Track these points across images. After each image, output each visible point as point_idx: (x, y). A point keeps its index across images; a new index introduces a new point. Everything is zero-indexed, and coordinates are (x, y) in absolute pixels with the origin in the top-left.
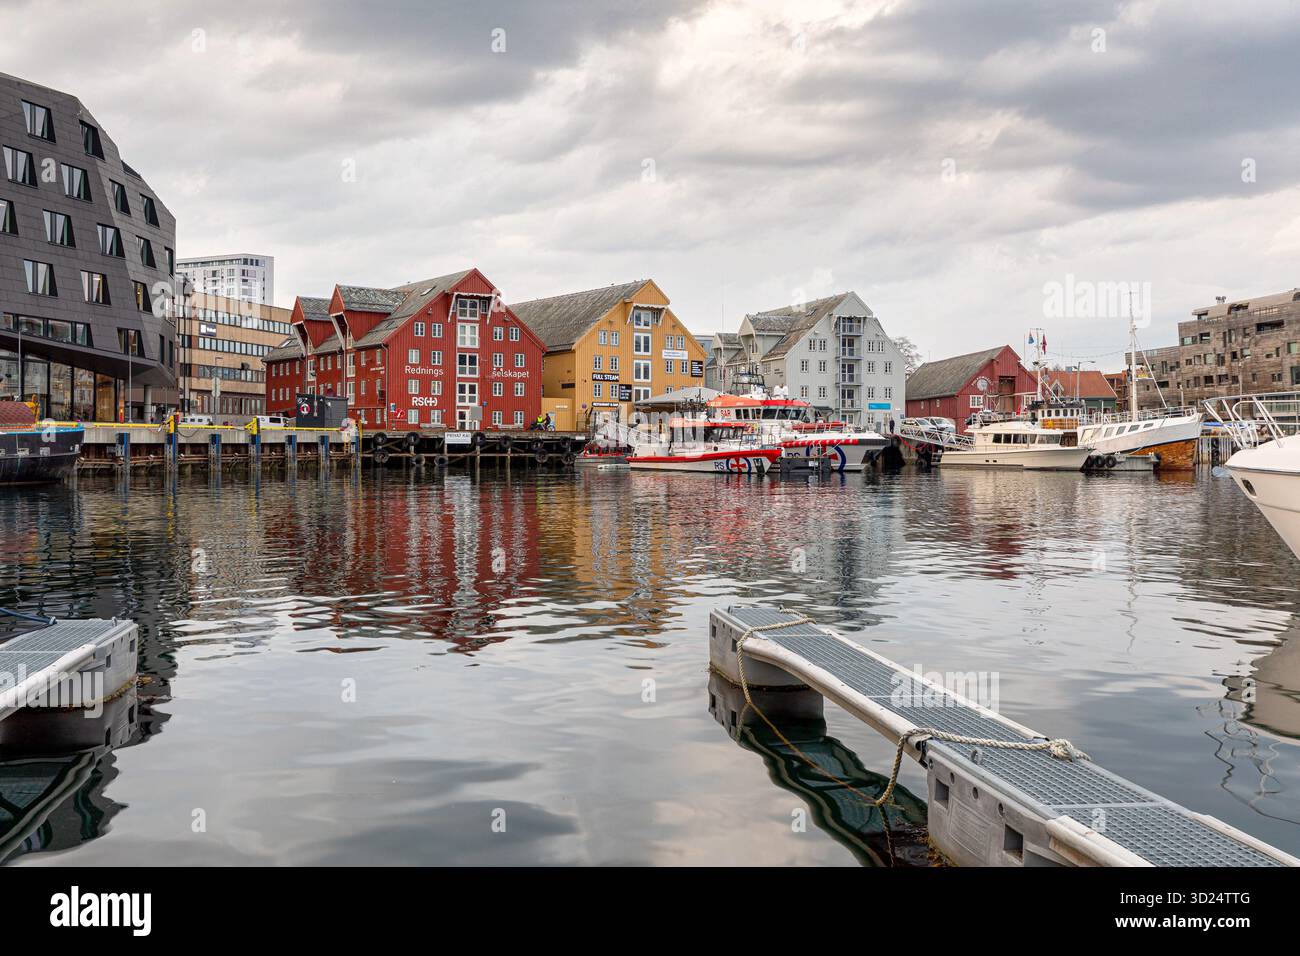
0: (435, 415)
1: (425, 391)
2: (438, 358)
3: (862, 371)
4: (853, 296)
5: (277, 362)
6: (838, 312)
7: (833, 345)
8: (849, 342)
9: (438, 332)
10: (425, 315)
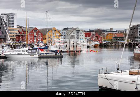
0: (32, 42)
1: (31, 39)
2: (32, 36)
3: (79, 36)
4: (78, 28)
5: (17, 36)
6: (76, 30)
7: (76, 33)
8: (78, 33)
9: (32, 34)
10: (31, 32)
